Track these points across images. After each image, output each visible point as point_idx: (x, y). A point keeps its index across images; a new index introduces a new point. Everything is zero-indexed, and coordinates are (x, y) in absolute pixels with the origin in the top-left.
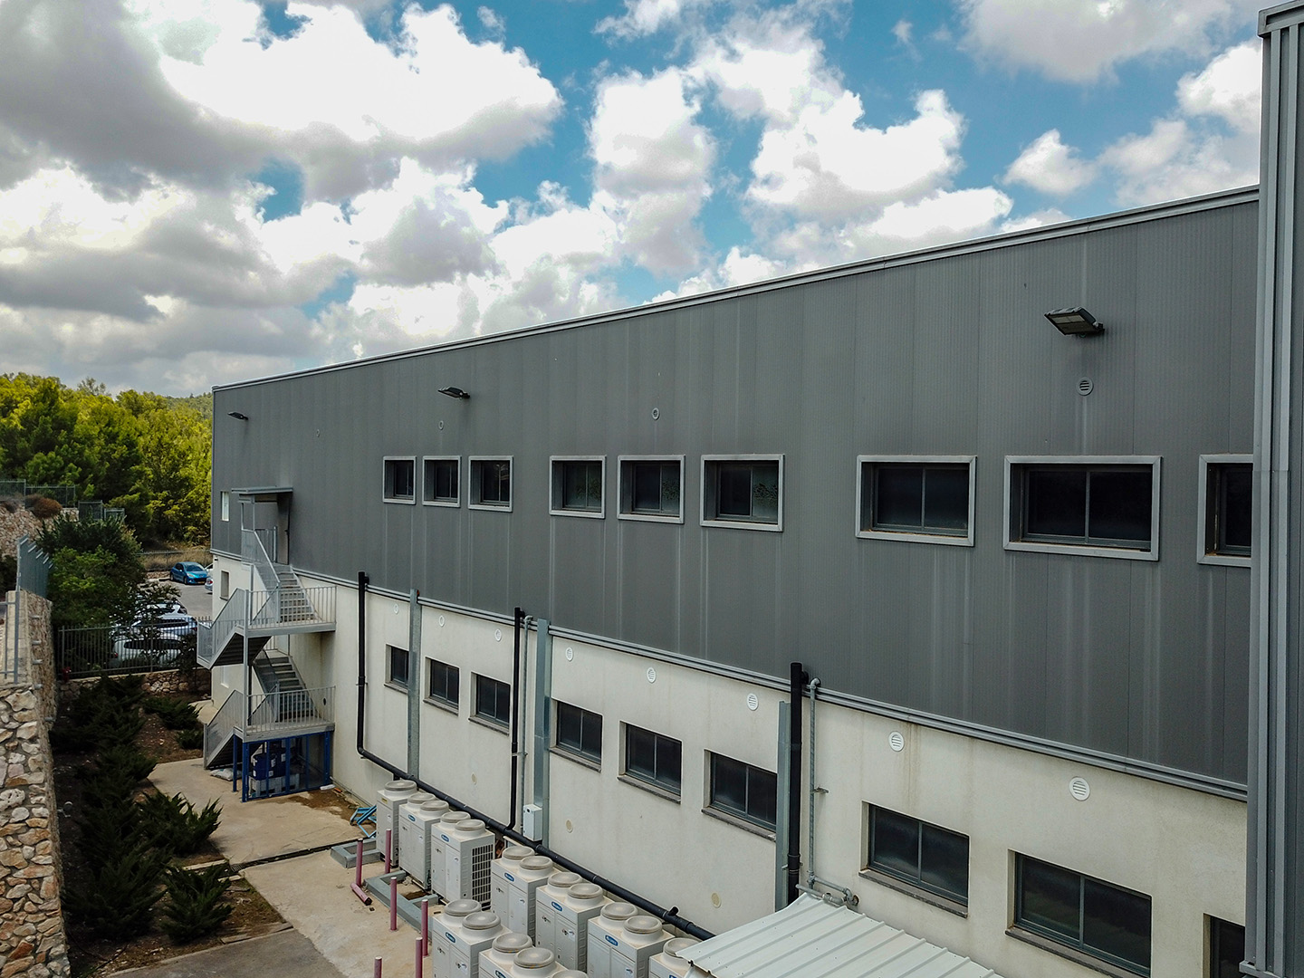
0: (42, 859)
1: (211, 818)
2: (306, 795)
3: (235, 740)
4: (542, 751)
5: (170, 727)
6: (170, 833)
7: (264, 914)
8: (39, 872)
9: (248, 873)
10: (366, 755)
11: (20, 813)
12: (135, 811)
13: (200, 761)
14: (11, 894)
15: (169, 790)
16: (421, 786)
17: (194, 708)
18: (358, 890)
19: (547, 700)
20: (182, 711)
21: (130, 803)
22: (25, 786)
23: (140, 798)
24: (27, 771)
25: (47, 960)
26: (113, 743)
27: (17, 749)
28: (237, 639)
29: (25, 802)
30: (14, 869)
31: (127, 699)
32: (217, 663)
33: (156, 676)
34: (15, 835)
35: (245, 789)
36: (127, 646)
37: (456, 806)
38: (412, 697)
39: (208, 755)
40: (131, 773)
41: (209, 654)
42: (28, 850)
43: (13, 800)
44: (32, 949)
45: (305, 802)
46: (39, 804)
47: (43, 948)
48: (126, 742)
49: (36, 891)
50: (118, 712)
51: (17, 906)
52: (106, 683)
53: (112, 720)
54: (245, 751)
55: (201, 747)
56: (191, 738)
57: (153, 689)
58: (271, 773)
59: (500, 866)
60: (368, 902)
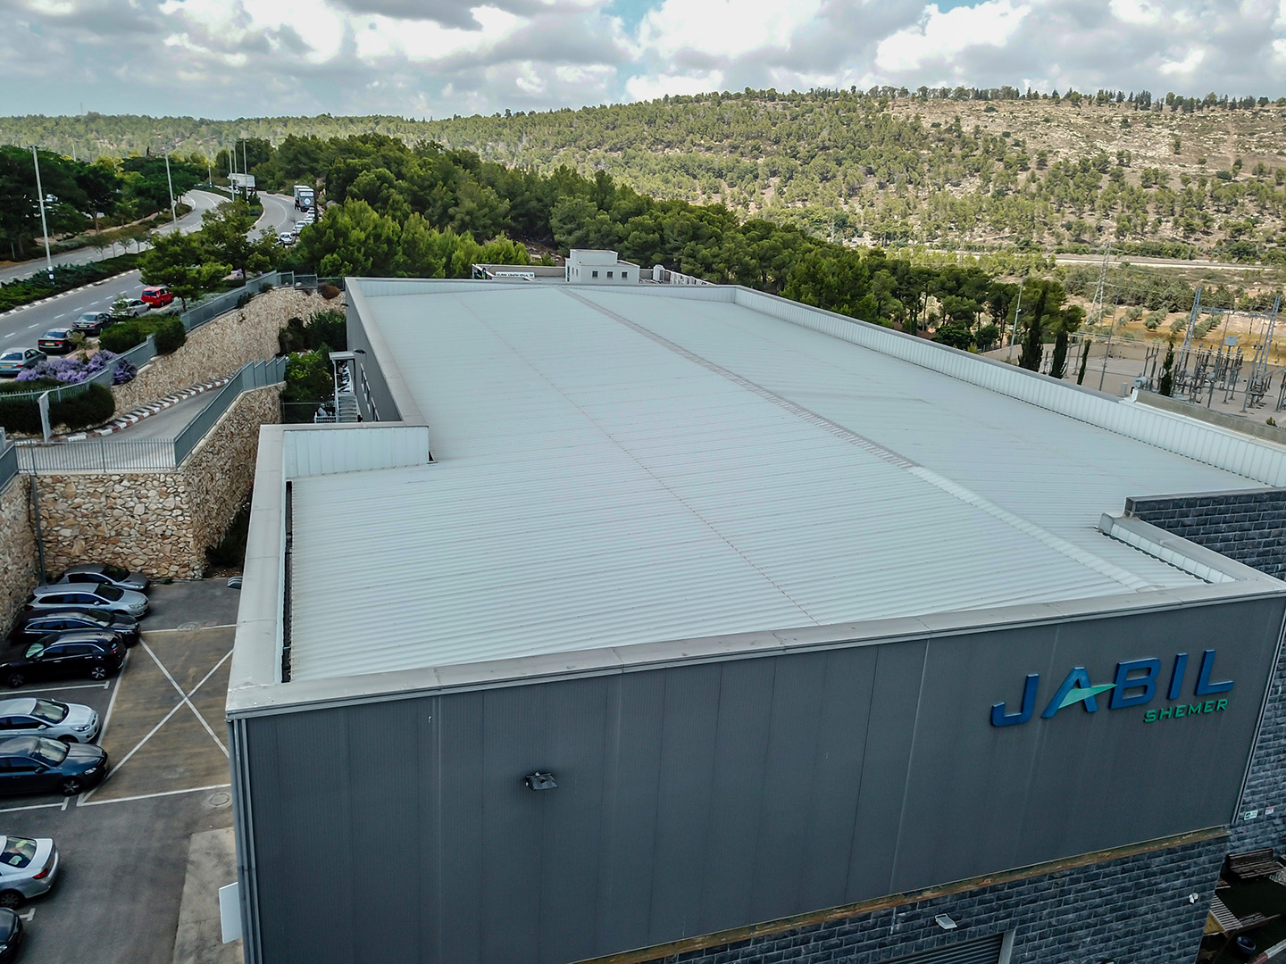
0: (189, 535)
8: (189, 540)
11: (181, 518)
14: (180, 546)
22: (181, 509)
24: (182, 503)
25: (193, 570)
27: (178, 495)
29: (182, 515)
30: (180, 537)
34: (179, 525)
42: (184, 531)
43: (178, 514)
44: (188, 565)
47: (192, 566)
51: (181, 550)
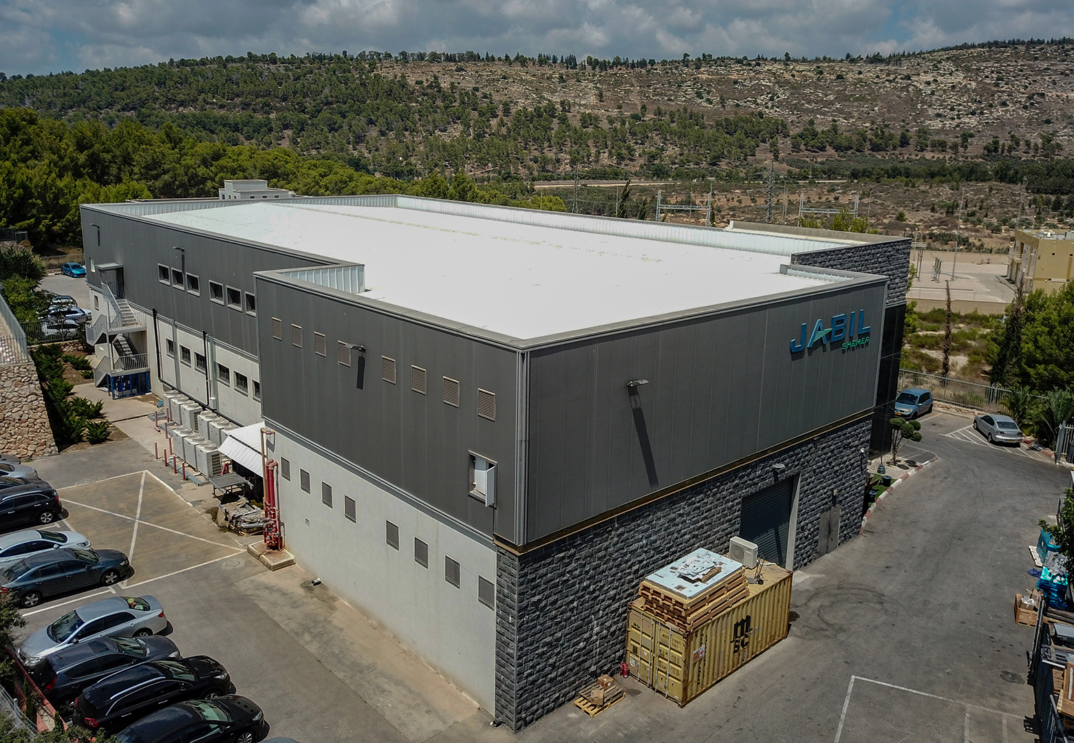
0: (44, 416)
1: (100, 406)
2: (139, 397)
3: (107, 375)
4: (215, 379)
5: (77, 369)
6: (85, 411)
7: (122, 435)
8: (44, 420)
9: (116, 424)
10: (162, 381)
11: (35, 403)
12: (69, 404)
13: (94, 384)
14: (36, 427)
15: (81, 396)
16: (180, 392)
17: (87, 361)
18: (157, 428)
19: (215, 363)
20: (83, 362)
21: (66, 401)
22: (36, 395)
23: (70, 399)
24: (35, 389)
25: (50, 447)
26: (53, 377)
27: (32, 382)
28: (104, 335)
29: (37, 399)
30: (36, 419)
31: (54, 356)
32: (96, 343)
33: (66, 344)
34: (35, 409)
35: (114, 395)
36: (48, 328)
37: (191, 399)
38: (176, 359)
39: (96, 381)
40: (64, 390)
41: (92, 338)
42: (39, 414)
43: (33, 399)
44: (45, 443)
45: (139, 399)
46: (41, 400)
47: (48, 443)
48: (58, 377)
49: (44, 426)
50: (52, 362)
51: (38, 431)
52: (42, 348)
53: (50, 367)
54: (112, 380)
55: (93, 378)
56: (89, 375)
57: (65, 350)
58: (124, 389)
59: (200, 416)
60: (159, 431)
